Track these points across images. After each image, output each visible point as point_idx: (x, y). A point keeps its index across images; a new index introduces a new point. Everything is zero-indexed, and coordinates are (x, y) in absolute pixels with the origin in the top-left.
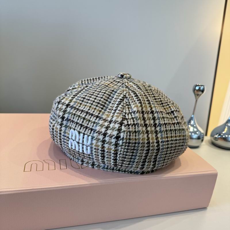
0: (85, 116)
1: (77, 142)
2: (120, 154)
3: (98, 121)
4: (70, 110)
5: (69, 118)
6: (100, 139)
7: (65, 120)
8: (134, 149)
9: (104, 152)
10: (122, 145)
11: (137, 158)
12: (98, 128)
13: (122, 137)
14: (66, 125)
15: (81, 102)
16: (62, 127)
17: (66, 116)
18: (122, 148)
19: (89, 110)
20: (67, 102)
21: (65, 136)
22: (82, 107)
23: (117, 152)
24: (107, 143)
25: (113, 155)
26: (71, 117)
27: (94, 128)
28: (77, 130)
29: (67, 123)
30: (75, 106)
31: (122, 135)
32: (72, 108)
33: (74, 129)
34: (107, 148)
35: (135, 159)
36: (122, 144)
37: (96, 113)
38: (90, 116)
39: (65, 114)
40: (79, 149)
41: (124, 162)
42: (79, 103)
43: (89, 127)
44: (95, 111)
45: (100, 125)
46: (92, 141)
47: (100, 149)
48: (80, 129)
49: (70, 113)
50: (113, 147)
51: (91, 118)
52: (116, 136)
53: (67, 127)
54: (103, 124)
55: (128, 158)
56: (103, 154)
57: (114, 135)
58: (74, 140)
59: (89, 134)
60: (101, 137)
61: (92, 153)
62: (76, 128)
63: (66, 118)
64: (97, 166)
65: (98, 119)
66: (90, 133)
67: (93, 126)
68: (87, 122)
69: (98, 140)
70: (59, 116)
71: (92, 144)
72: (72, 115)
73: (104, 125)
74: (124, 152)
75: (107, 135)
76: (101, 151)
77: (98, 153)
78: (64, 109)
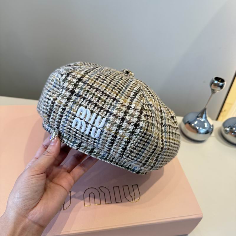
0: (101, 95)
1: (85, 122)
2: (132, 144)
3: (115, 104)
4: (83, 85)
5: (81, 94)
6: (116, 123)
7: (75, 95)
8: (146, 142)
9: (115, 138)
10: (138, 135)
11: (145, 152)
12: (115, 111)
13: (141, 126)
14: (75, 101)
15: (95, 80)
16: (69, 102)
17: (77, 91)
18: (136, 138)
19: (105, 90)
20: (79, 76)
21: (70, 113)
22: (96, 85)
23: (130, 141)
24: (122, 129)
25: (124, 143)
26: (83, 93)
27: (110, 110)
28: (89, 109)
29: (76, 99)
30: (88, 82)
31: (141, 124)
32: (85, 84)
33: (86, 107)
34: (121, 134)
35: (143, 153)
36: (139, 133)
37: (113, 95)
38: (106, 97)
39: (76, 88)
40: (85, 131)
41: (132, 154)
42: (92, 80)
43: (104, 109)
44: (112, 93)
45: (118, 109)
46: (105, 124)
47: (112, 134)
48: (94, 108)
49: (83, 89)
50: (127, 135)
51: (107, 99)
52: (135, 123)
53: (76, 103)
54: (121, 108)
55: (137, 151)
56: (114, 140)
57: (133, 122)
58: (81, 119)
59: (103, 115)
60: (118, 121)
61: (100, 138)
62: (88, 107)
63: (77, 93)
64: (95, 154)
65: (115, 102)
66: (106, 115)
67: (109, 108)
68: (103, 103)
69: (113, 123)
70: (68, 89)
71: (104, 127)
72: (84, 91)
73: (122, 110)
74: (137, 142)
75: (125, 120)
76: (113, 136)
77: (108, 138)
78: (75, 83)
